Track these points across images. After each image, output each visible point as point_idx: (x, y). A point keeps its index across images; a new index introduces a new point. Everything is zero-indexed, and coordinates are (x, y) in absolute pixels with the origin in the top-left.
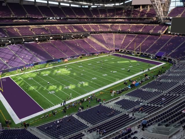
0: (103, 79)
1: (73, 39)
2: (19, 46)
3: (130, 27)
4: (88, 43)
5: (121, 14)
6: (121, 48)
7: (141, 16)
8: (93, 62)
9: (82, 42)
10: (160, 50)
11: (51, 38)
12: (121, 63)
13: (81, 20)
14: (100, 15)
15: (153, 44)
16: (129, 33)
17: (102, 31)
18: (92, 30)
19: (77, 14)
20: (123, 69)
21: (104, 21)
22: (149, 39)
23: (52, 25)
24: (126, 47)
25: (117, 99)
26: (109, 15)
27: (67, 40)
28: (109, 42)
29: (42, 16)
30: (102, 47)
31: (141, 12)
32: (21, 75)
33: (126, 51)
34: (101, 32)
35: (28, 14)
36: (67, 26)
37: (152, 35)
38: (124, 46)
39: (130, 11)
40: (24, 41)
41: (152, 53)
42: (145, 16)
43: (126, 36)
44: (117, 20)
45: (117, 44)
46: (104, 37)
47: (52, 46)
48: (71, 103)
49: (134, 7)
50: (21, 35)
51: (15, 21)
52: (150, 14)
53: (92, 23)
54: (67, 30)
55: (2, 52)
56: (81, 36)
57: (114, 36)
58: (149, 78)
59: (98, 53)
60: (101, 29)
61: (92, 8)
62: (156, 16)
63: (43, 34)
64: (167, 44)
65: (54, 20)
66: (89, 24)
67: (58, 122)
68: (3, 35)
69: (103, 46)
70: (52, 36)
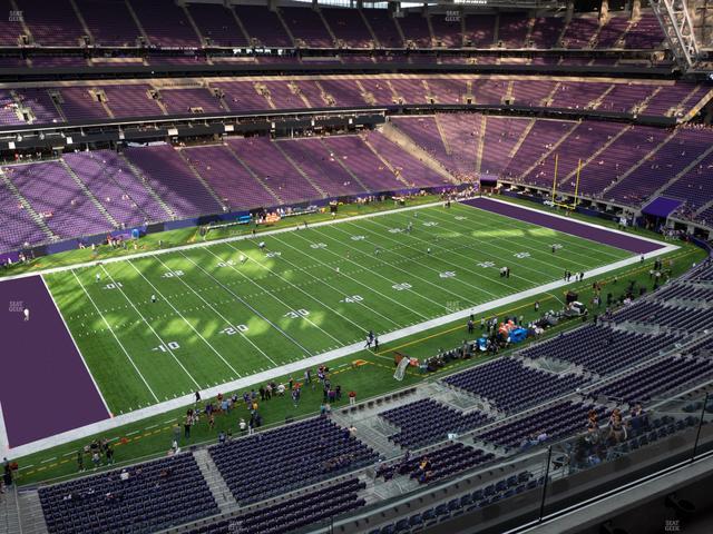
0: (388, 302)
1: (318, 132)
2: (104, 156)
3: (551, 90)
4: (375, 151)
5: (520, 36)
6: (505, 175)
7: (601, 44)
8: (375, 228)
9: (351, 148)
10: (664, 188)
11: (229, 128)
12: (487, 238)
13: (357, 59)
14: (433, 40)
15: (641, 162)
16: (546, 113)
17: (436, 102)
18: (397, 100)
19: (338, 37)
20: (485, 265)
21: (448, 62)
22: (626, 139)
23: (240, 79)
24: (527, 172)
25: (401, 395)
26: (472, 38)
27: (292, 138)
28: (460, 146)
29: (199, 43)
30: (428, 169)
31: (605, 28)
32: (88, 269)
33: (522, 188)
34: (433, 109)
35: (144, 37)
36: (296, 82)
37: (642, 125)
38: (520, 166)
39: (559, 23)
40: (122, 137)
41: (626, 202)
42: (620, 46)
43: (532, 124)
44: (503, 59)
45: (491, 160)
46: (444, 127)
47: (231, 159)
48: (220, 397)
49: (575, 7)
50: (112, 116)
51: (94, 60)
52: (641, 34)
53: (400, 71)
54: (297, 96)
55: (40, 179)
56: (351, 122)
57: (482, 124)
58: (578, 310)
59: (405, 193)
60: (433, 94)
61: (401, 10)
62: (666, 45)
63: (198, 114)
64: (697, 166)
65: (246, 59)
66: (386, 76)
67: (125, 476)
68: (48, 115)
69: (435, 165)
70: (232, 119)
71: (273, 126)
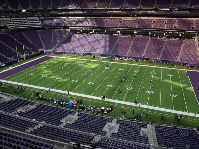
11: (135, 32)
51: (109, 12)
56: (180, 35)
63: (127, 27)
70: (138, 30)
71: (150, 33)
